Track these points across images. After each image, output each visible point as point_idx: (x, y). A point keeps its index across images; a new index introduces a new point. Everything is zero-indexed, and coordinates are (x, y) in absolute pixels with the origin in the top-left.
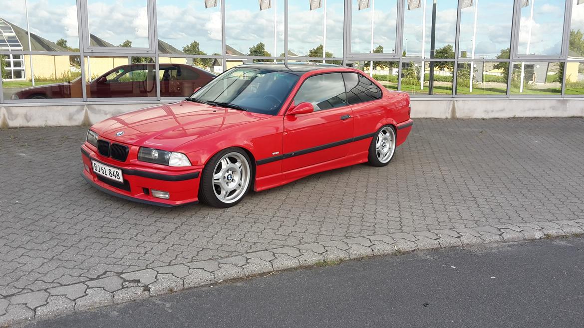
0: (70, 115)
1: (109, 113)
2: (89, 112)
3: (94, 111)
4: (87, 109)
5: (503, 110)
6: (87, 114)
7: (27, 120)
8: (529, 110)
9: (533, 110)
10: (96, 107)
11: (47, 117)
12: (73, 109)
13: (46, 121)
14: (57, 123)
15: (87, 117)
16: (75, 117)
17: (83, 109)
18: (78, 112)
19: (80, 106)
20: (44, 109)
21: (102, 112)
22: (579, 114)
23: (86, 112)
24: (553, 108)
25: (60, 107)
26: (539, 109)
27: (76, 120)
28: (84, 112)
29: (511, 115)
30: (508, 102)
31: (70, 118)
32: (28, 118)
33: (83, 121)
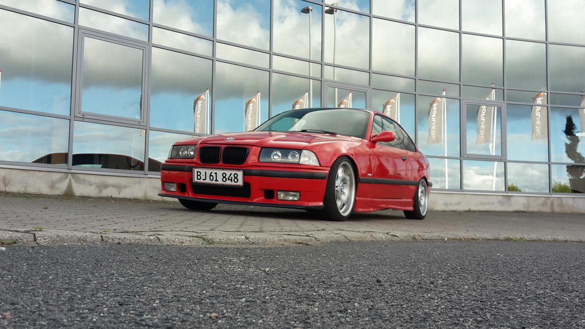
0: (52, 182)
1: (95, 184)
2: (73, 181)
3: (78, 181)
4: (72, 178)
5: (459, 203)
6: (71, 183)
7: (5, 184)
8: (481, 204)
9: (484, 204)
10: (81, 176)
11: (27, 183)
12: (57, 176)
13: (26, 187)
14: (37, 191)
15: (70, 187)
16: (58, 186)
17: (68, 178)
18: (61, 180)
19: (64, 174)
20: (25, 174)
21: (87, 182)
22: (522, 209)
23: (70, 181)
24: (501, 203)
25: (43, 173)
26: (489, 204)
27: (58, 189)
28: (67, 180)
29: (467, 209)
30: (462, 196)
31: (52, 186)
32: (6, 182)
33: (65, 190)
